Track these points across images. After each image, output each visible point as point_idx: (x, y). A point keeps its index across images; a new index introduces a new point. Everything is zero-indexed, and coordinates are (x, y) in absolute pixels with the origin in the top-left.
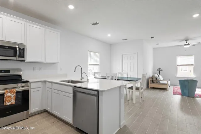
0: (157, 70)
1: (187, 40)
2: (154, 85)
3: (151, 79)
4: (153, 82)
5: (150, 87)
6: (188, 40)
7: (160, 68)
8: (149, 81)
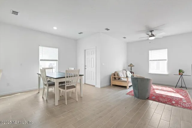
0: (129, 66)
1: (151, 31)
2: (116, 82)
3: (113, 75)
4: (115, 78)
5: (112, 84)
6: (153, 31)
7: (131, 64)
8: (112, 77)
